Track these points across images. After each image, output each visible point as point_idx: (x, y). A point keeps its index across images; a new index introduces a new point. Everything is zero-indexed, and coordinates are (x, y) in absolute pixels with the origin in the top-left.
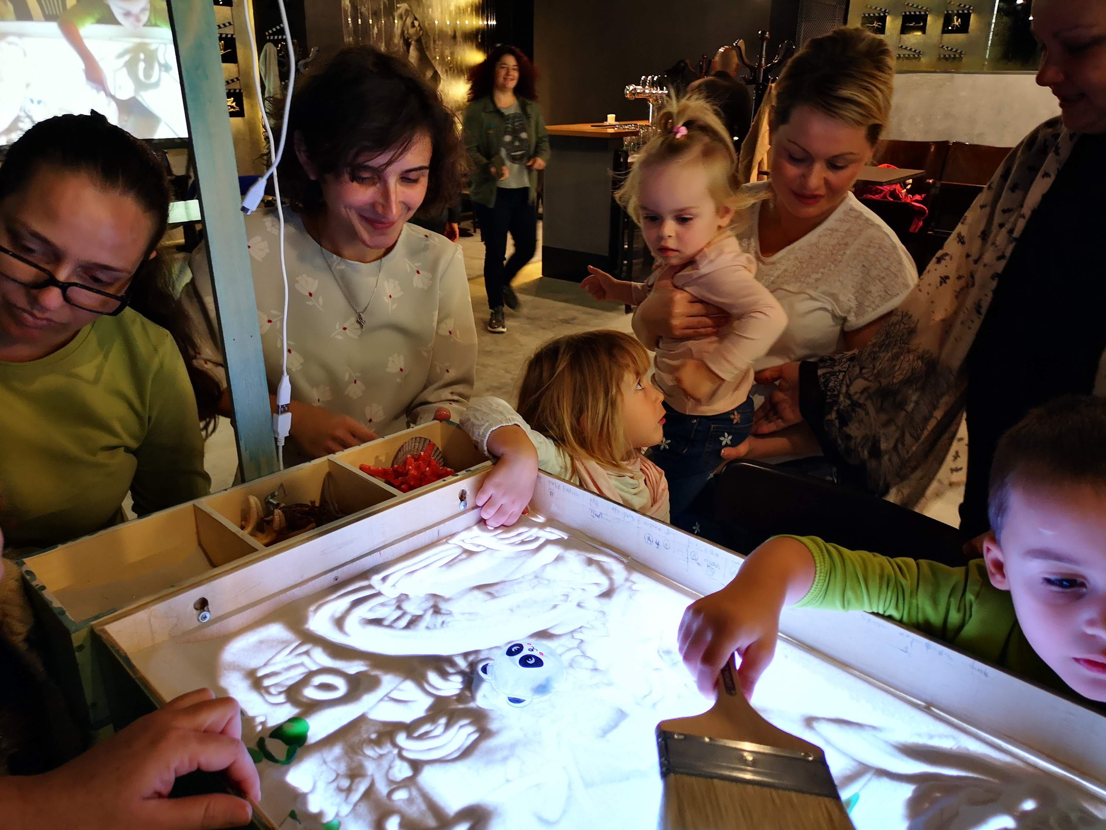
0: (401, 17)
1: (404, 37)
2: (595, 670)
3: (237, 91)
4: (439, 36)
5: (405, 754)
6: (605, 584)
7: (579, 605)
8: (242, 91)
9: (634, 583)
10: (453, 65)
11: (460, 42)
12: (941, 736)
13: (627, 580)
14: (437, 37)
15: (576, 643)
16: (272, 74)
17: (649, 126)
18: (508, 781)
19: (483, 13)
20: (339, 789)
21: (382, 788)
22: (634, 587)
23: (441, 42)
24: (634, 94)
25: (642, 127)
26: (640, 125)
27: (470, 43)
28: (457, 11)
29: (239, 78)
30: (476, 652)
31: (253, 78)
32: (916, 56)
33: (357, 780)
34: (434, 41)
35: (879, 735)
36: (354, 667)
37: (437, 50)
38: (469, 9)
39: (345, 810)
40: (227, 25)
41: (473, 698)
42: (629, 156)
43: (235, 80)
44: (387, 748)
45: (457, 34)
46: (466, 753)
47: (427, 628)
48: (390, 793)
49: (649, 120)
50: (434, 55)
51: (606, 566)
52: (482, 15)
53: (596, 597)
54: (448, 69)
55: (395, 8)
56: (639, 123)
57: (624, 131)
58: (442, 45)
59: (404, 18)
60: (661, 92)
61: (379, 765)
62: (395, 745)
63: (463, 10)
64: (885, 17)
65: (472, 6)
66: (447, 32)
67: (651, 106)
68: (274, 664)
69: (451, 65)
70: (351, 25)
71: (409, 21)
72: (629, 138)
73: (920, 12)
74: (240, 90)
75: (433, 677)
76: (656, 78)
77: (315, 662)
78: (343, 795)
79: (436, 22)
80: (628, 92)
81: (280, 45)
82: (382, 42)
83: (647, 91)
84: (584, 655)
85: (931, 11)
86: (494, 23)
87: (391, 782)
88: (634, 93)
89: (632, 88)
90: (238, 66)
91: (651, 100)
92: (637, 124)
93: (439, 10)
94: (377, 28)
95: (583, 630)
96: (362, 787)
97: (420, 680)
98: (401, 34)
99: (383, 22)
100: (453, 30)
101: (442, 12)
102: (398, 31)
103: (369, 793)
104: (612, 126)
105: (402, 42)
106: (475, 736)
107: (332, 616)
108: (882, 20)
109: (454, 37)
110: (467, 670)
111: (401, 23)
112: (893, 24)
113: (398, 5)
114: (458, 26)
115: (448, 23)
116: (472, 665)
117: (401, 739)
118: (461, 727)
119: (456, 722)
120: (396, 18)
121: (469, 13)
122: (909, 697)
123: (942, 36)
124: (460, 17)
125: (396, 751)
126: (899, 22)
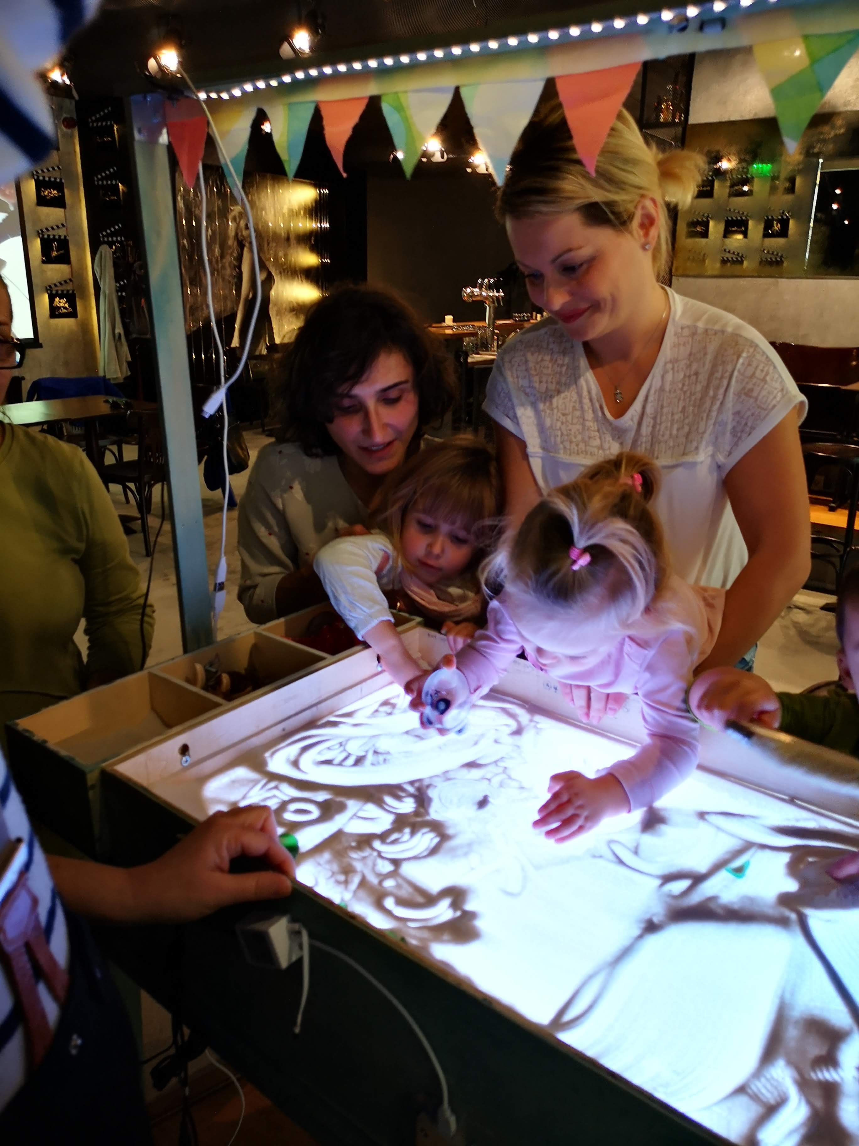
0: (234, 219)
1: (238, 239)
2: (522, 788)
3: (71, 292)
4: (273, 239)
5: (384, 855)
6: (514, 725)
7: (496, 741)
8: (75, 292)
9: (537, 723)
10: (287, 266)
11: (294, 244)
12: (805, 820)
13: (531, 721)
14: (270, 239)
15: (500, 770)
16: (107, 275)
17: (486, 327)
18: (472, 869)
19: (316, 215)
20: (338, 882)
21: (374, 880)
22: (539, 726)
23: (274, 244)
24: (471, 297)
25: (479, 328)
26: (478, 327)
27: (303, 246)
28: (291, 214)
29: (72, 279)
30: (420, 780)
31: (87, 280)
32: (739, 259)
33: (350, 875)
34: (268, 244)
35: (757, 821)
36: (321, 796)
37: (271, 252)
38: (302, 212)
39: (348, 896)
40: (60, 226)
41: (427, 813)
42: (469, 356)
43: (68, 281)
44: (367, 852)
45: (291, 236)
46: (434, 851)
47: (373, 764)
48: (380, 883)
49: (486, 322)
50: (268, 256)
51: (511, 711)
52: (315, 218)
53: (509, 735)
54: (282, 271)
55: (229, 210)
56: (476, 324)
57: (463, 332)
58: (276, 246)
59: (238, 220)
60: (497, 294)
61: (365, 864)
62: (374, 849)
63: (296, 213)
64: (708, 222)
65: (305, 209)
66: (280, 235)
67: (488, 308)
68: (251, 797)
69: (285, 267)
70: (185, 228)
71: (242, 223)
72: (467, 339)
73: (741, 217)
74: (73, 291)
75: (388, 800)
76: (492, 281)
77: (285, 794)
78: (342, 886)
79: (270, 225)
80: (465, 295)
81: (114, 247)
82: (216, 244)
83: (484, 294)
84: (510, 778)
85: (751, 217)
86: (327, 225)
87: (379, 875)
88: (472, 295)
89: (469, 290)
90: (71, 267)
91: (487, 302)
92: (474, 326)
93: (273, 212)
94: (211, 230)
95: (504, 760)
96: (356, 880)
97: (380, 803)
98: (235, 237)
99: (217, 224)
100: (286, 233)
101: (275, 215)
102: (231, 233)
103: (363, 883)
104: (451, 327)
105: (236, 243)
106: (437, 840)
107: (288, 760)
108: (706, 225)
109: (288, 239)
110: (416, 793)
111: (235, 225)
112: (715, 228)
113: (232, 208)
114: (292, 229)
115: (282, 225)
116: (419, 789)
117: (377, 844)
118: (423, 834)
119: (418, 831)
120: (230, 220)
121: (302, 215)
122: (776, 794)
123: (763, 241)
124: (293, 219)
125: (375, 854)
126: (722, 227)
